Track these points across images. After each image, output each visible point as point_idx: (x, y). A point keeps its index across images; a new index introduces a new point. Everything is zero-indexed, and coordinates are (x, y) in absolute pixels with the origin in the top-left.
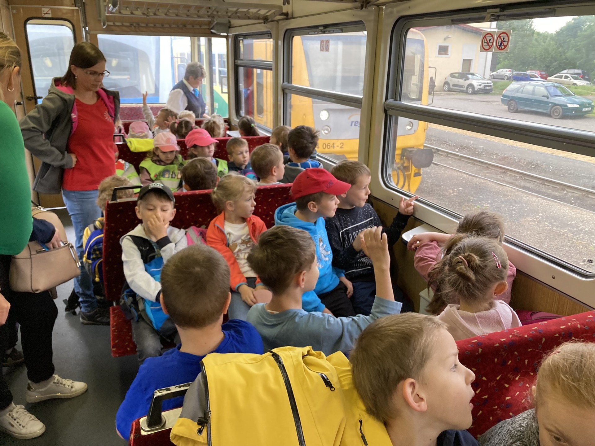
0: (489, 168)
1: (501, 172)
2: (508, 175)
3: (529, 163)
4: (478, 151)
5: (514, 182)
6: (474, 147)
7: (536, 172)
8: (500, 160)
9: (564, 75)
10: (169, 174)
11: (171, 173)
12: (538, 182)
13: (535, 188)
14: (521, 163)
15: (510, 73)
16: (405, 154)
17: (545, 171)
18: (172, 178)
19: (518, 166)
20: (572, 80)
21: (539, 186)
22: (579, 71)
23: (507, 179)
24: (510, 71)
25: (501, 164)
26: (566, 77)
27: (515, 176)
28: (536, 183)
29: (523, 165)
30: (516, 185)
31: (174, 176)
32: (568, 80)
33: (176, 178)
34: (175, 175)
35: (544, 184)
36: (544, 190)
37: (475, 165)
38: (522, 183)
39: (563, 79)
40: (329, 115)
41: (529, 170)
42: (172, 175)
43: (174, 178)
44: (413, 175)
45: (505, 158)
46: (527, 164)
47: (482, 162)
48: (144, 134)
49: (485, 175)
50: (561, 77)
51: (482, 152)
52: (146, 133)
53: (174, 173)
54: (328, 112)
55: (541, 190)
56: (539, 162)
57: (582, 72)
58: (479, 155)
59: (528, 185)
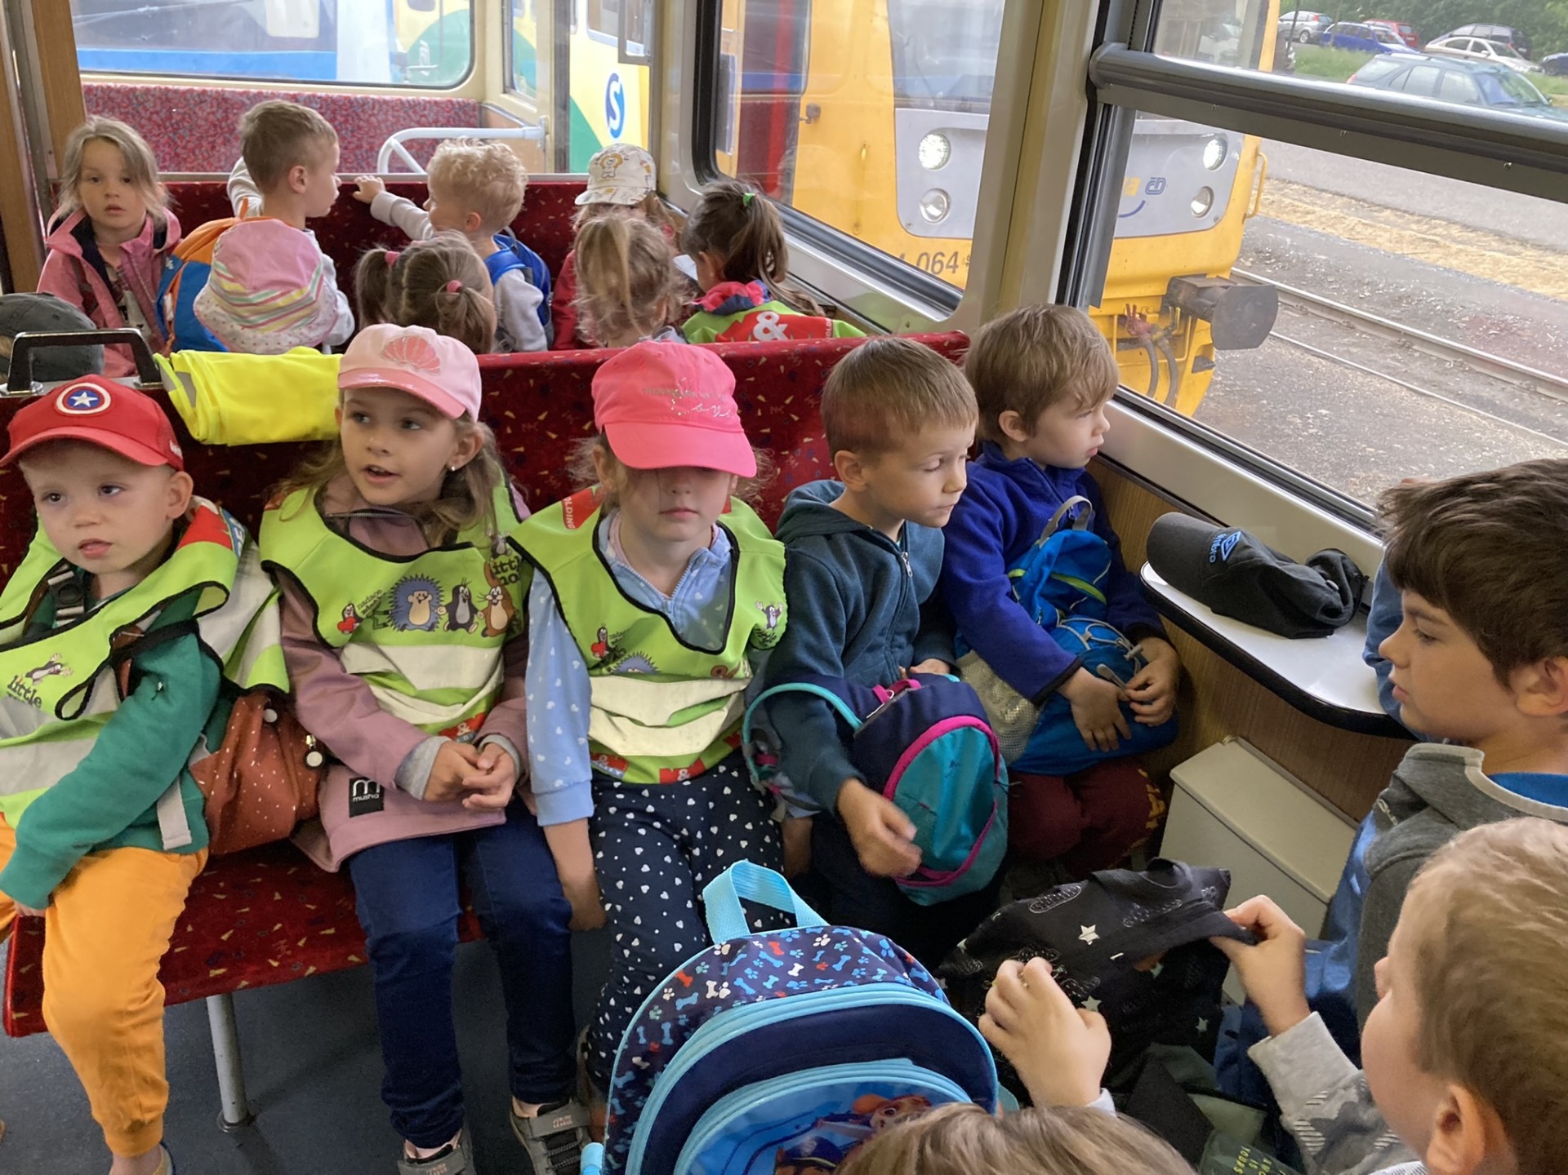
0: (1353, 328)
1: (1394, 345)
2: (1417, 354)
3: (1475, 322)
4: (1313, 271)
5: (1441, 378)
6: (1298, 258)
7: (1505, 349)
8: (1386, 305)
9: (1473, 40)
10: (433, 606)
11: (448, 598)
12: (1516, 382)
13: (1511, 405)
14: (1453, 316)
15: (1316, 23)
16: (1181, 298)
17: (1534, 348)
18: (453, 625)
19: (1444, 328)
20: (1494, 56)
21: (1522, 399)
22: (1505, 32)
23: (1417, 367)
24: (1316, 18)
25: (1393, 319)
26: (1478, 48)
27: (1440, 361)
28: (1509, 388)
29: (1462, 325)
30: (1452, 392)
31: (463, 614)
32: (1482, 55)
33: (479, 625)
34: (473, 610)
35: (1536, 393)
36: (1541, 414)
37: (1306, 313)
38: (1468, 386)
39: (1468, 52)
40: (949, 151)
41: (1482, 341)
42: (452, 609)
43: (467, 626)
44: (1190, 366)
45: (1400, 299)
46: (1470, 321)
47: (1331, 309)
48: (295, 295)
49: (1348, 352)
50: (1464, 45)
51: (1325, 274)
52: (309, 288)
53: (468, 598)
54: (945, 140)
55: (1533, 414)
56: (1510, 318)
57: (1514, 33)
58: (1318, 283)
59: (1486, 392)
